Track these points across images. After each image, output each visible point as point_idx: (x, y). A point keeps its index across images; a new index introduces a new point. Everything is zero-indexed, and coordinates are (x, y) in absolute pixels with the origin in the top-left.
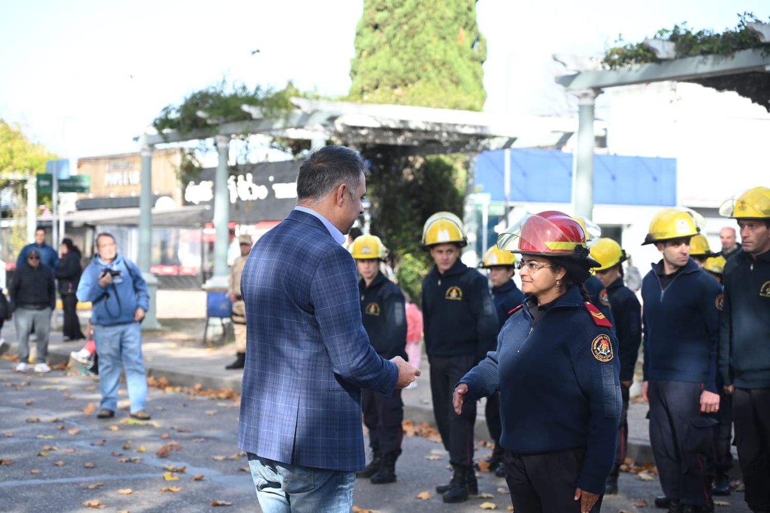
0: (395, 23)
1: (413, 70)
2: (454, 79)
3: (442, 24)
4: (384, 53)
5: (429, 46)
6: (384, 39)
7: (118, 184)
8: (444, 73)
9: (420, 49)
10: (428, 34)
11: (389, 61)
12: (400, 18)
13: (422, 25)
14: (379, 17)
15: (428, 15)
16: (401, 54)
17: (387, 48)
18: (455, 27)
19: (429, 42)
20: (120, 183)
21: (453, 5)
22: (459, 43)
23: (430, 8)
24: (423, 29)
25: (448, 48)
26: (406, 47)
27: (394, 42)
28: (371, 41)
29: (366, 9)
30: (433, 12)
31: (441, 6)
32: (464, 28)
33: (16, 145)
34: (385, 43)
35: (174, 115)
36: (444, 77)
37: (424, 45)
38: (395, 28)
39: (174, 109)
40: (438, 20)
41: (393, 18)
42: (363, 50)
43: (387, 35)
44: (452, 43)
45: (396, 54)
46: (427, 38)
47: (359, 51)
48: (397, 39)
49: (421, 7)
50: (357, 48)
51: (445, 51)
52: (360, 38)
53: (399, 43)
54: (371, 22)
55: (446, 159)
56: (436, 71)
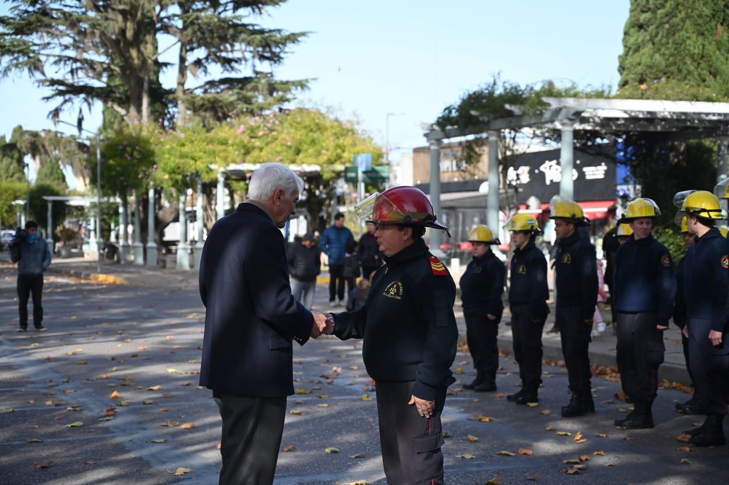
0: (658, 22)
1: (675, 63)
2: (713, 71)
3: (700, 21)
4: (647, 49)
5: (688, 42)
6: (648, 38)
7: (448, 171)
8: (703, 65)
9: (681, 44)
10: (687, 31)
11: (652, 57)
12: (662, 18)
13: (681, 24)
14: (644, 17)
15: (687, 14)
16: (663, 50)
17: (650, 45)
18: (713, 23)
19: (688, 38)
20: (450, 169)
21: (711, 4)
22: (717, 37)
23: (688, 7)
24: (683, 27)
25: (706, 43)
26: (668, 43)
27: (657, 40)
28: (637, 40)
29: (632, 11)
30: (692, 11)
31: (699, 5)
32: (722, 24)
33: (347, 141)
34: (648, 41)
35: (454, 114)
36: (702, 69)
37: (684, 41)
38: (657, 27)
39: (454, 108)
40: (696, 17)
41: (656, 19)
42: (630, 49)
43: (651, 34)
44: (711, 38)
45: (659, 50)
46: (686, 35)
47: (627, 49)
48: (659, 37)
49: (680, 7)
50: (625, 46)
51: (704, 46)
52: (627, 37)
53: (661, 40)
54: (636, 22)
55: (707, 142)
56: (696, 64)
